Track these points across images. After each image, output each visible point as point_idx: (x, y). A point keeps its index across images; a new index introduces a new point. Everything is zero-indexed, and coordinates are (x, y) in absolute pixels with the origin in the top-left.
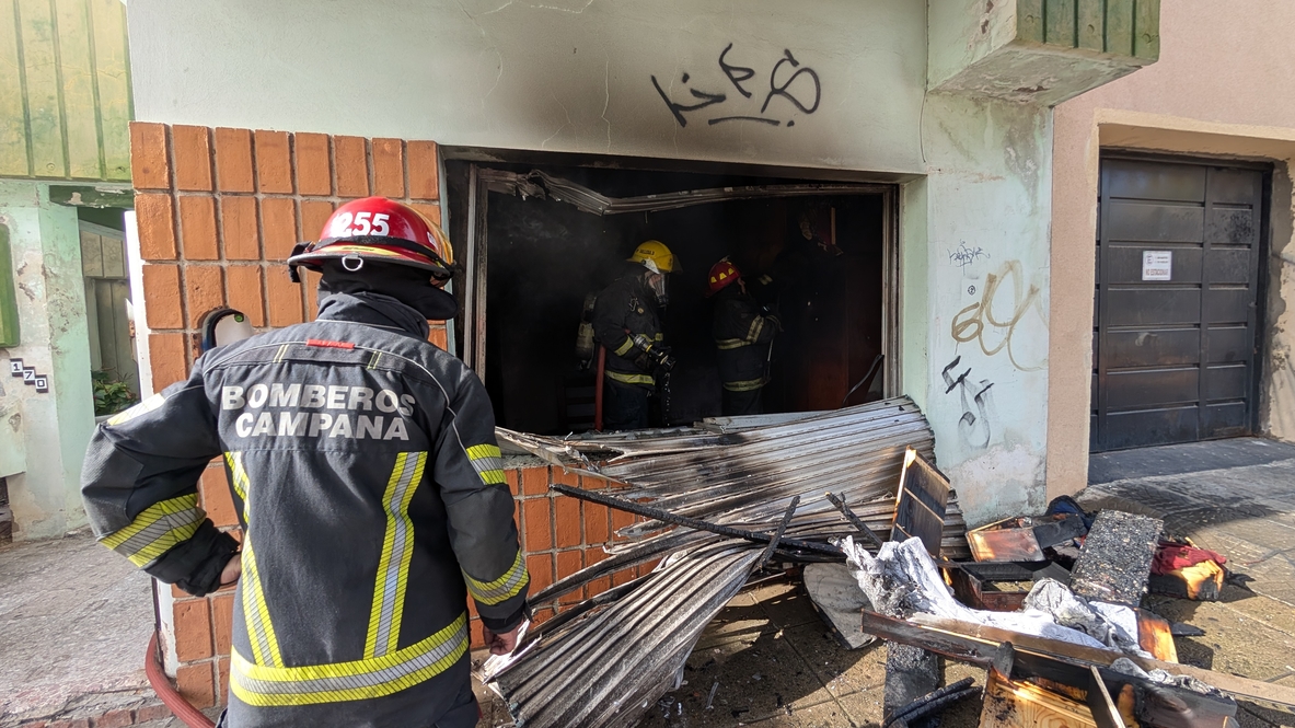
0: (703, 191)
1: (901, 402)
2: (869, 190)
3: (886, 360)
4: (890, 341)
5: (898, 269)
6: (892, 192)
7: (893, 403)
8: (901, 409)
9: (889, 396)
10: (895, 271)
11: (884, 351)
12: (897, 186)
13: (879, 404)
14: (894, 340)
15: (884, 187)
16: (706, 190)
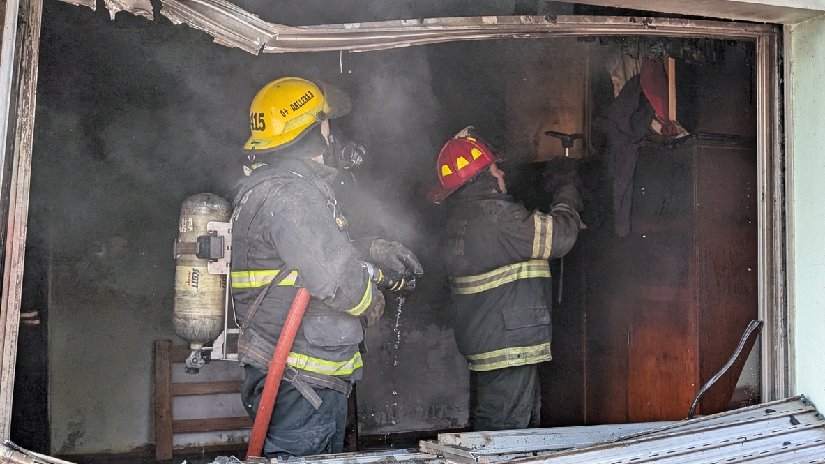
0: (444, 20)
1: (792, 408)
2: (731, 32)
3: (765, 331)
4: (772, 296)
5: (783, 170)
6: (771, 38)
7: (780, 409)
8: (794, 422)
9: (773, 396)
10: (778, 173)
11: (763, 315)
12: (780, 27)
13: (757, 411)
14: (780, 294)
15: (758, 28)
16: (450, 20)
